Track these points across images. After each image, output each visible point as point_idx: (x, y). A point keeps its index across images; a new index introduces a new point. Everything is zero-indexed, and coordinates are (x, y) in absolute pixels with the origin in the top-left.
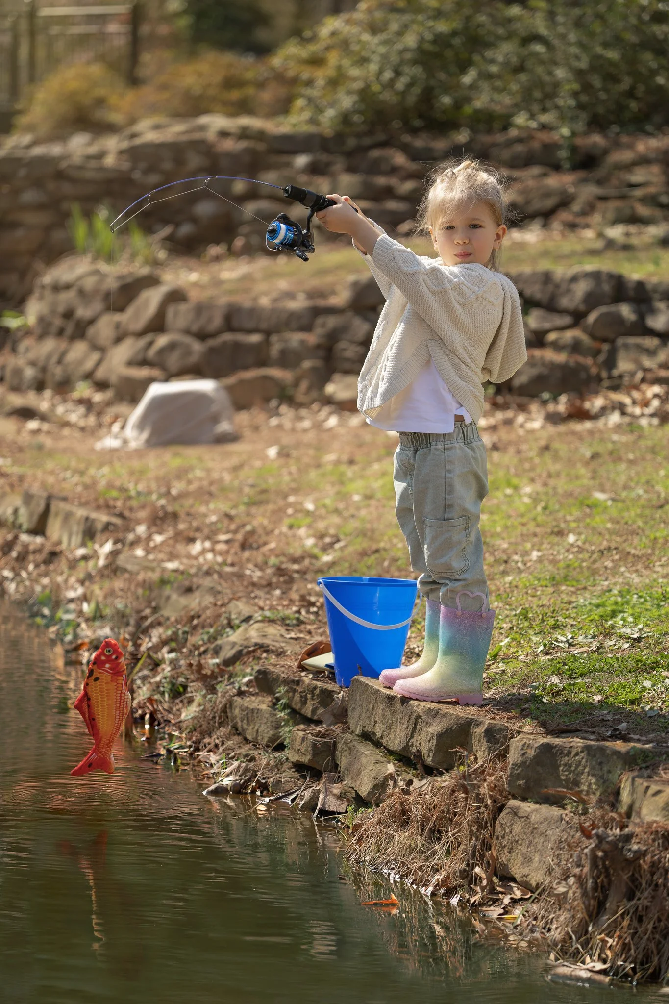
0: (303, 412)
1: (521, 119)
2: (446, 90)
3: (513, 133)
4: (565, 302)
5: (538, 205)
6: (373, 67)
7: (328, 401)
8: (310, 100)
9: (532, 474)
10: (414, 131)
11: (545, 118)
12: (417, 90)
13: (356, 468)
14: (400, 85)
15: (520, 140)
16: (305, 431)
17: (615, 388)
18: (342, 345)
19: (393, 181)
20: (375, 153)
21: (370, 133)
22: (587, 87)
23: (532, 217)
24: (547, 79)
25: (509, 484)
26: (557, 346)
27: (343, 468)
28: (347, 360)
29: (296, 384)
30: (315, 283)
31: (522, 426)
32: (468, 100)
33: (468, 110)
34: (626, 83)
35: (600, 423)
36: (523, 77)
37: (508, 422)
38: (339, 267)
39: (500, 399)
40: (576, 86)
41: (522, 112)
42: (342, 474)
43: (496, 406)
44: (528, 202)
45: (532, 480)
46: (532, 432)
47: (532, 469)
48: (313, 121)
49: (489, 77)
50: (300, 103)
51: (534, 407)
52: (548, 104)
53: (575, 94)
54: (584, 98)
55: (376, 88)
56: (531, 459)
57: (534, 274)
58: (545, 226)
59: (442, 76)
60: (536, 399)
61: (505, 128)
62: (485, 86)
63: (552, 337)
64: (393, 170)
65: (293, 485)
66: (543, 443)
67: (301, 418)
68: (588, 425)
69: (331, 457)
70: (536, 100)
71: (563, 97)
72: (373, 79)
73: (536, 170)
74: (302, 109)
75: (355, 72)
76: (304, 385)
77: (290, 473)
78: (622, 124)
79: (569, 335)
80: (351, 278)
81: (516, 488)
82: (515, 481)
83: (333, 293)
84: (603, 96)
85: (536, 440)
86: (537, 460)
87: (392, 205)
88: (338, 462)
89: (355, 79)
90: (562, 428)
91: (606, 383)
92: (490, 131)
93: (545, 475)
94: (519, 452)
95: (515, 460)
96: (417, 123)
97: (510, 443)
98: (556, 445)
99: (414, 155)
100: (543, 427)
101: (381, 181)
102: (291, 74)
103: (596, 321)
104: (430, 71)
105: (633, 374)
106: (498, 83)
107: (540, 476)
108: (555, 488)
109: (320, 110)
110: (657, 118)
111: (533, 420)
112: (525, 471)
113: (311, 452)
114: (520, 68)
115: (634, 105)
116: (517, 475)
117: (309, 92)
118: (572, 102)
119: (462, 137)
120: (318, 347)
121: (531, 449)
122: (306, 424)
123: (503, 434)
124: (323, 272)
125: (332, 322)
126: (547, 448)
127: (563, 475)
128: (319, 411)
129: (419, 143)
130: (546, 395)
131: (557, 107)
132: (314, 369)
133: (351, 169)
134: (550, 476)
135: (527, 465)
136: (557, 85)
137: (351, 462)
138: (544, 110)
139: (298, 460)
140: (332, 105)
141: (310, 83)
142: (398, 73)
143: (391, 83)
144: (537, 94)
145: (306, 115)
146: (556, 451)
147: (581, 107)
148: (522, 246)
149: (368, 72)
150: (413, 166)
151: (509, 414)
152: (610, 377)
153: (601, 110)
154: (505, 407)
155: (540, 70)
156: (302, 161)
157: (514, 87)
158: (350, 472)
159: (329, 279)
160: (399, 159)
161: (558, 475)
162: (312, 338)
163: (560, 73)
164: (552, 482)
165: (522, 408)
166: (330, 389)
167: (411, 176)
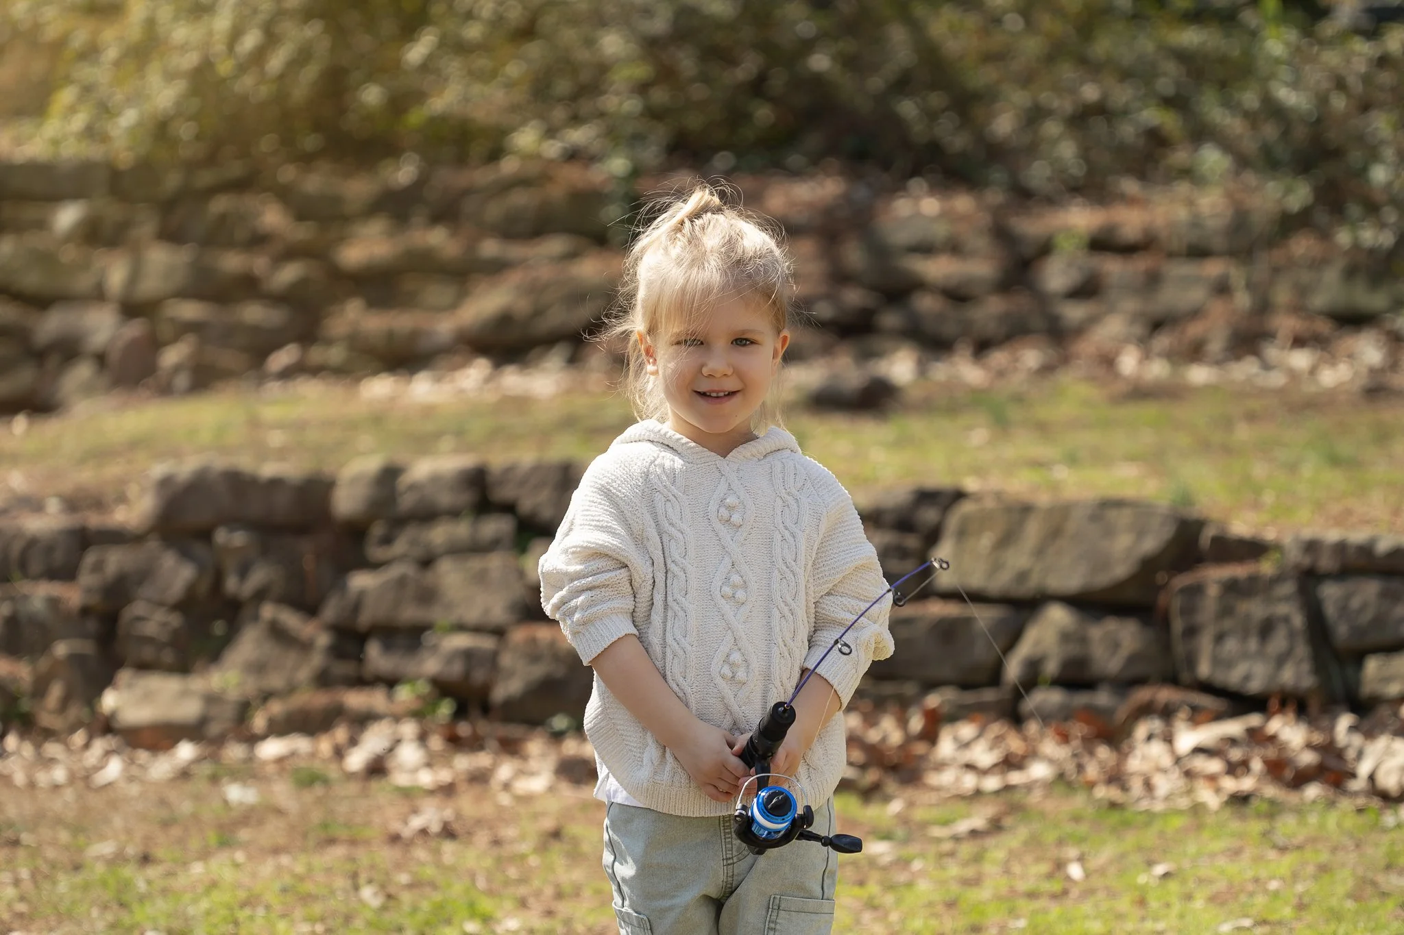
0: (53, 749)
1: (526, 138)
2: (376, 72)
3: (509, 166)
5: (558, 317)
6: (222, 22)
7: (107, 726)
8: (87, 89)
9: (522, 890)
10: (306, 160)
11: (579, 136)
12: (310, 73)
13: (152, 872)
14: (276, 62)
15: (520, 182)
16: (56, 787)
18: (138, 608)
19: (259, 263)
20: (220, 205)
21: (211, 159)
22: (666, 74)
23: (549, 341)
24: (582, 55)
25: (473, 912)
27: (128, 871)
28: (149, 640)
29: (40, 690)
30: (86, 477)
31: (507, 786)
32: (419, 97)
33: (416, 117)
34: (748, 67)
36: (534, 50)
37: (480, 778)
38: (135, 445)
39: (464, 729)
40: (641, 71)
41: (533, 123)
42: (126, 885)
43: (455, 742)
44: (538, 313)
45: (523, 904)
46: (526, 799)
47: (523, 880)
48: (90, 133)
49: (462, 48)
50: (66, 96)
51: (535, 746)
52: (585, 106)
53: (642, 88)
54: (660, 96)
55: (225, 68)
56: (523, 857)
57: (537, 468)
58: (574, 360)
59: (363, 42)
60: (539, 729)
61: (496, 154)
62: (453, 66)
64: (258, 241)
65: (21, 907)
66: (548, 824)
67: (50, 762)
69: (106, 848)
70: (560, 100)
71: (617, 94)
72: (219, 47)
73: (555, 245)
74: (72, 110)
75: (181, 33)
76: (56, 692)
77: (17, 882)
78: (740, 152)
80: (159, 470)
81: (487, 920)
82: (486, 905)
83: (122, 499)
84: (699, 92)
85: (536, 816)
86: (534, 861)
87: (254, 313)
88: (118, 859)
89: (183, 48)
92: (461, 161)
93: (549, 891)
94: (497, 842)
95: (488, 862)
96: (311, 142)
97: (479, 822)
98: (575, 829)
99: (302, 210)
100: (551, 789)
101: (232, 262)
102: (52, 32)
104: (338, 32)
106: (482, 62)
107: (538, 894)
108: (568, 922)
109: (106, 110)
110: (814, 140)
111: (532, 774)
112: (507, 883)
113: (64, 836)
114: (528, 32)
115: (763, 113)
116: (490, 893)
117: (86, 72)
118: (632, 105)
119: (404, 173)
120: (85, 611)
121: (522, 837)
122: (59, 774)
123: (467, 804)
124: (100, 454)
125: (116, 560)
126: (556, 834)
127: (587, 893)
128: (87, 746)
129: (314, 183)
131: (602, 115)
132: (75, 659)
133: (171, 235)
134: (559, 895)
135: (513, 872)
136: (603, 68)
137: (146, 859)
138: (576, 120)
139: (35, 852)
140: (136, 98)
141: (90, 53)
142: (271, 38)
143: (259, 56)
144: (563, 86)
145: (79, 121)
146: (575, 842)
147: (653, 114)
148: (521, 403)
149: (210, 33)
150: (302, 233)
151: (483, 760)
153: (694, 122)
154: (474, 744)
155: (569, 35)
156: (67, 217)
157: (514, 70)
158: (140, 880)
159: (113, 470)
160: (272, 217)
161: (576, 893)
162: (73, 596)
163: (612, 43)
164: (564, 908)
165: (510, 747)
166: (110, 700)
167: (291, 253)
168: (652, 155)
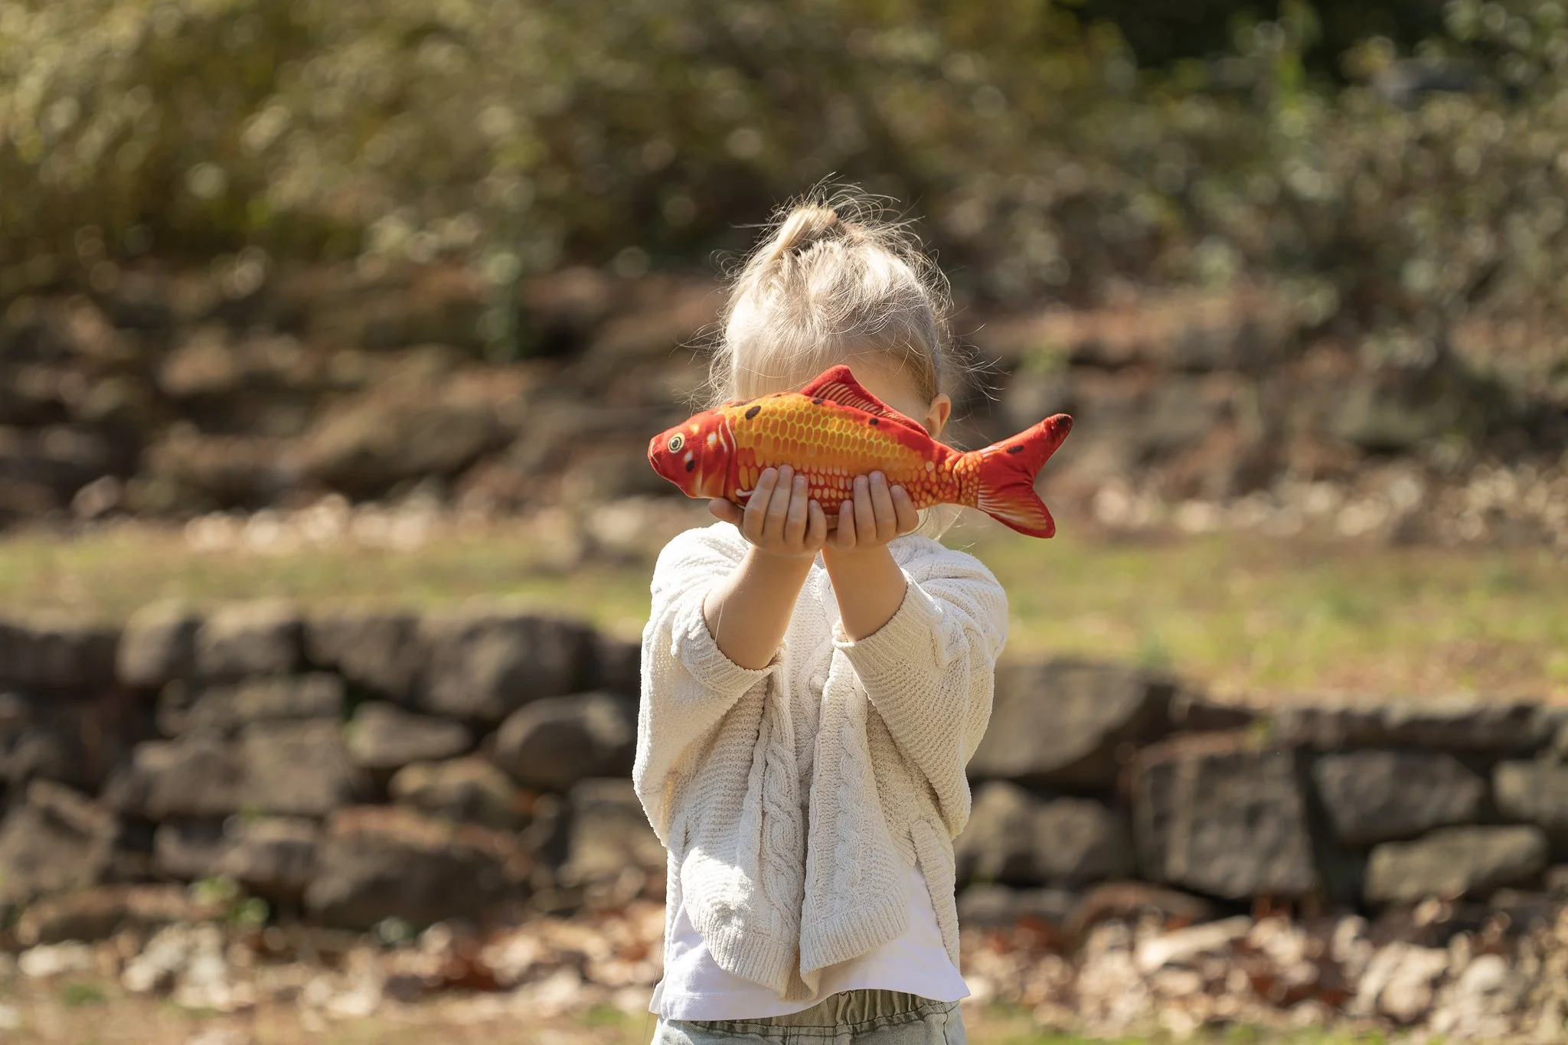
1: (391, 233)
3: (369, 269)
4: (448, 692)
14: (91, 143)
17: (567, 913)
22: (560, 157)
23: (415, 477)
24: (460, 135)
26: (424, 805)
31: (319, 1007)
35: (521, 1004)
36: (405, 126)
37: (287, 998)
39: (276, 939)
41: (400, 211)
43: (265, 955)
46: (342, 1024)
49: (316, 126)
51: (360, 958)
52: (461, 196)
53: (533, 173)
54: (555, 182)
55: (31, 147)
58: (446, 501)
59: (200, 117)
60: (364, 936)
62: (306, 147)
63: (412, 780)
64: (69, 356)
68: (485, 1007)
70: (435, 182)
71: (502, 177)
72: (24, 122)
73: (425, 362)
79: (458, 777)
84: (602, 174)
87: (62, 443)
90: (419, 1015)
91: (546, 899)
92: (315, 259)
96: (135, 236)
100: (374, 1013)
101: (38, 382)
103: (529, 743)
105: (612, 878)
106: (342, 139)
111: (351, 991)
115: (680, 204)
119: (246, 274)
129: (137, 287)
130: (392, 929)
131: (480, 205)
136: (484, 153)
138: (451, 212)
142: (88, 112)
147: (545, 207)
150: (124, 345)
151: (293, 974)
152: (558, 886)
154: (285, 957)
157: (381, 149)
160: (86, 328)
163: (496, 118)
165: (331, 961)
167: (109, 369)
168: (544, 249)
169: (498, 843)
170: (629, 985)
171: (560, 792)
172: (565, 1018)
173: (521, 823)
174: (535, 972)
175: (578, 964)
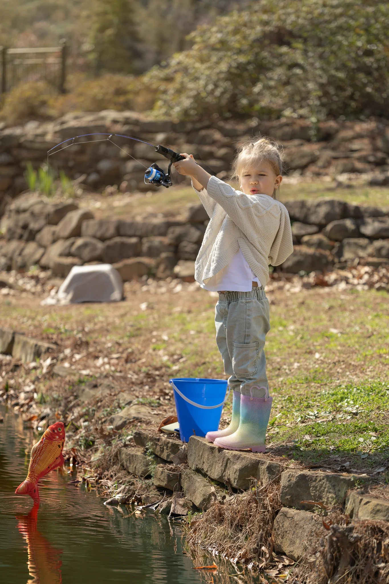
0: (162, 283)
1: (288, 112)
2: (245, 95)
3: (283, 120)
4: (313, 219)
5: (298, 162)
6: (202, 82)
7: (176, 276)
8: (165, 102)
9: (294, 318)
10: (226, 120)
11: (302, 112)
12: (227, 96)
13: (192, 315)
14: (218, 93)
15: (287, 125)
16: (163, 294)
17: (343, 268)
18: (184, 244)
19: (213, 149)
20: (203, 133)
21: (200, 120)
22: (326, 94)
23: (295, 169)
24: (303, 89)
25: (281, 324)
26: (309, 244)
27: (185, 315)
28: (187, 252)
29: (157, 266)
30: (169, 208)
31: (288, 290)
32: (257, 101)
33: (257, 107)
34: (349, 91)
35: (334, 288)
36: (289, 88)
37: (281, 288)
38: (182, 199)
39: (276, 275)
40: (320, 93)
41: (289, 108)
42: (184, 319)
43: (273, 279)
44: (292, 161)
45: (294, 322)
46: (294, 294)
47: (294, 315)
48: (167, 114)
49: (269, 88)
50: (159, 103)
51: (296, 280)
52: (304, 103)
53: (319, 98)
54: (325, 100)
55: (203, 94)
56: (294, 309)
57: (295, 202)
58: (302, 174)
59: (242, 87)
60: (296, 275)
61: (279, 117)
62: (267, 93)
63: (306, 238)
64: (214, 142)
65: (156, 325)
66: (300, 300)
67: (160, 287)
68: (327, 290)
69: (177, 309)
70: (297, 101)
71: (312, 100)
72: (201, 89)
73: (296, 142)
74: (161, 107)
75: (191, 85)
76: (162, 267)
77: (154, 318)
78: (347, 115)
79: (316, 238)
80: (189, 205)
81: (285, 326)
82: (284, 322)
83: (179, 214)
84: (335, 99)
85: (297, 298)
86: (297, 310)
87: (213, 163)
88: (181, 312)
89: (191, 90)
90: (312, 292)
91: (337, 265)
92: (270, 119)
93: (302, 319)
94: (287, 306)
95: (284, 310)
96: (228, 115)
97: (281, 300)
98: (308, 301)
99: (226, 133)
100: (301, 291)
101: (207, 149)
102: (154, 86)
103: (332, 229)
104: (235, 85)
105: (353, 260)
106: (275, 92)
107: (299, 319)
108: (307, 327)
109: (171, 108)
110: (367, 112)
111: (295, 287)
112: (290, 316)
113: (166, 306)
114: (287, 83)
115: (353, 104)
116: (285, 319)
117: (164, 97)
118: (317, 103)
119: (254, 123)
120: (170, 245)
121: (293, 304)
122: (163, 290)
123: (278, 295)
124: (173, 201)
125: (178, 230)
126: (303, 303)
127: (312, 319)
128: (171, 282)
129: (228, 126)
130: (302, 273)
131: (309, 105)
132: (167, 258)
133: (189, 142)
134: (305, 319)
135: (291, 313)
136: (308, 92)
137: (189, 312)
138: (301, 107)
139: (159, 310)
140: (178, 104)
141: (165, 92)
142: (216, 86)
143: (212, 92)
144: (297, 98)
145: (163, 110)
146: (308, 305)
147: (323, 105)
148: (288, 186)
149: (199, 85)
150: (226, 140)
151: (281, 283)
152: (340, 262)
153: (334, 107)
154: (279, 279)
155: (299, 84)
156: (160, 137)
157: (284, 94)
158: (188, 317)
159: (176, 206)
160: (217, 136)
161: (309, 319)
162: (166, 240)
163: (311, 86)
164: (306, 323)
165: (289, 280)
166: (177, 269)
167: (224, 146)
168: (322, 116)
169: (327, 253)
170: (359, 284)
171: (340, 241)
172: (344, 291)
173: (332, 248)
174: (336, 282)
175: (346, 280)
